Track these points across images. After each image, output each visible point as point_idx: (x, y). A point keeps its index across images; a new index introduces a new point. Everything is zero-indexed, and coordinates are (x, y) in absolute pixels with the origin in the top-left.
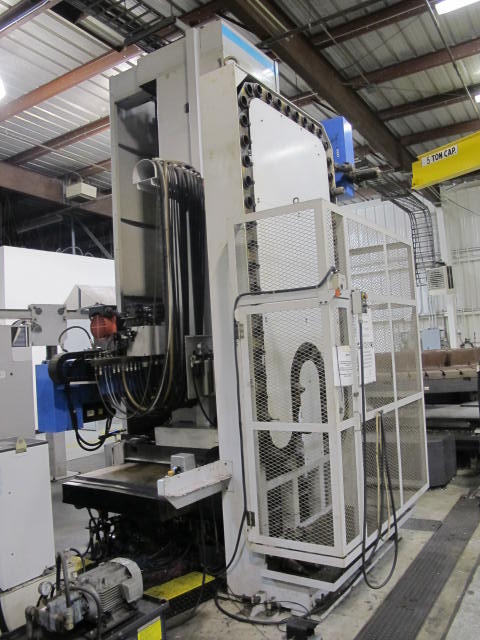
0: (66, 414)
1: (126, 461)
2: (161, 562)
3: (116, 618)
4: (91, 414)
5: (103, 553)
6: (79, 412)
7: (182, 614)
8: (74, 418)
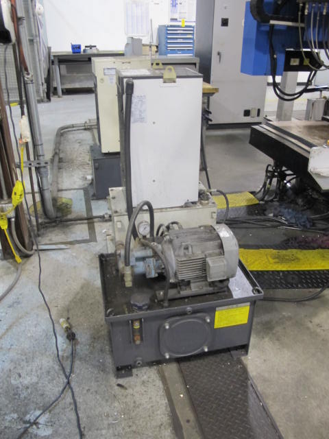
0: (266, 58)
1: (323, 119)
2: (320, 225)
3: (195, 289)
4: (295, 62)
5: (275, 198)
6: (280, 58)
7: (306, 290)
8: (274, 64)
